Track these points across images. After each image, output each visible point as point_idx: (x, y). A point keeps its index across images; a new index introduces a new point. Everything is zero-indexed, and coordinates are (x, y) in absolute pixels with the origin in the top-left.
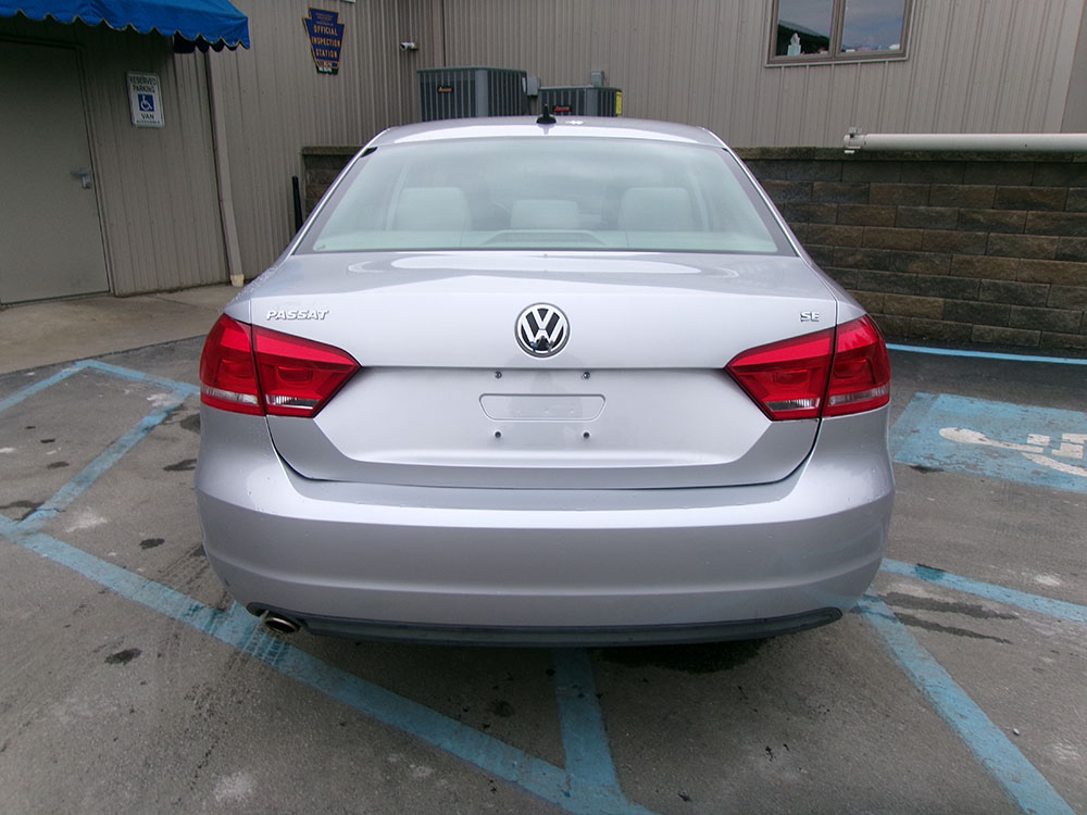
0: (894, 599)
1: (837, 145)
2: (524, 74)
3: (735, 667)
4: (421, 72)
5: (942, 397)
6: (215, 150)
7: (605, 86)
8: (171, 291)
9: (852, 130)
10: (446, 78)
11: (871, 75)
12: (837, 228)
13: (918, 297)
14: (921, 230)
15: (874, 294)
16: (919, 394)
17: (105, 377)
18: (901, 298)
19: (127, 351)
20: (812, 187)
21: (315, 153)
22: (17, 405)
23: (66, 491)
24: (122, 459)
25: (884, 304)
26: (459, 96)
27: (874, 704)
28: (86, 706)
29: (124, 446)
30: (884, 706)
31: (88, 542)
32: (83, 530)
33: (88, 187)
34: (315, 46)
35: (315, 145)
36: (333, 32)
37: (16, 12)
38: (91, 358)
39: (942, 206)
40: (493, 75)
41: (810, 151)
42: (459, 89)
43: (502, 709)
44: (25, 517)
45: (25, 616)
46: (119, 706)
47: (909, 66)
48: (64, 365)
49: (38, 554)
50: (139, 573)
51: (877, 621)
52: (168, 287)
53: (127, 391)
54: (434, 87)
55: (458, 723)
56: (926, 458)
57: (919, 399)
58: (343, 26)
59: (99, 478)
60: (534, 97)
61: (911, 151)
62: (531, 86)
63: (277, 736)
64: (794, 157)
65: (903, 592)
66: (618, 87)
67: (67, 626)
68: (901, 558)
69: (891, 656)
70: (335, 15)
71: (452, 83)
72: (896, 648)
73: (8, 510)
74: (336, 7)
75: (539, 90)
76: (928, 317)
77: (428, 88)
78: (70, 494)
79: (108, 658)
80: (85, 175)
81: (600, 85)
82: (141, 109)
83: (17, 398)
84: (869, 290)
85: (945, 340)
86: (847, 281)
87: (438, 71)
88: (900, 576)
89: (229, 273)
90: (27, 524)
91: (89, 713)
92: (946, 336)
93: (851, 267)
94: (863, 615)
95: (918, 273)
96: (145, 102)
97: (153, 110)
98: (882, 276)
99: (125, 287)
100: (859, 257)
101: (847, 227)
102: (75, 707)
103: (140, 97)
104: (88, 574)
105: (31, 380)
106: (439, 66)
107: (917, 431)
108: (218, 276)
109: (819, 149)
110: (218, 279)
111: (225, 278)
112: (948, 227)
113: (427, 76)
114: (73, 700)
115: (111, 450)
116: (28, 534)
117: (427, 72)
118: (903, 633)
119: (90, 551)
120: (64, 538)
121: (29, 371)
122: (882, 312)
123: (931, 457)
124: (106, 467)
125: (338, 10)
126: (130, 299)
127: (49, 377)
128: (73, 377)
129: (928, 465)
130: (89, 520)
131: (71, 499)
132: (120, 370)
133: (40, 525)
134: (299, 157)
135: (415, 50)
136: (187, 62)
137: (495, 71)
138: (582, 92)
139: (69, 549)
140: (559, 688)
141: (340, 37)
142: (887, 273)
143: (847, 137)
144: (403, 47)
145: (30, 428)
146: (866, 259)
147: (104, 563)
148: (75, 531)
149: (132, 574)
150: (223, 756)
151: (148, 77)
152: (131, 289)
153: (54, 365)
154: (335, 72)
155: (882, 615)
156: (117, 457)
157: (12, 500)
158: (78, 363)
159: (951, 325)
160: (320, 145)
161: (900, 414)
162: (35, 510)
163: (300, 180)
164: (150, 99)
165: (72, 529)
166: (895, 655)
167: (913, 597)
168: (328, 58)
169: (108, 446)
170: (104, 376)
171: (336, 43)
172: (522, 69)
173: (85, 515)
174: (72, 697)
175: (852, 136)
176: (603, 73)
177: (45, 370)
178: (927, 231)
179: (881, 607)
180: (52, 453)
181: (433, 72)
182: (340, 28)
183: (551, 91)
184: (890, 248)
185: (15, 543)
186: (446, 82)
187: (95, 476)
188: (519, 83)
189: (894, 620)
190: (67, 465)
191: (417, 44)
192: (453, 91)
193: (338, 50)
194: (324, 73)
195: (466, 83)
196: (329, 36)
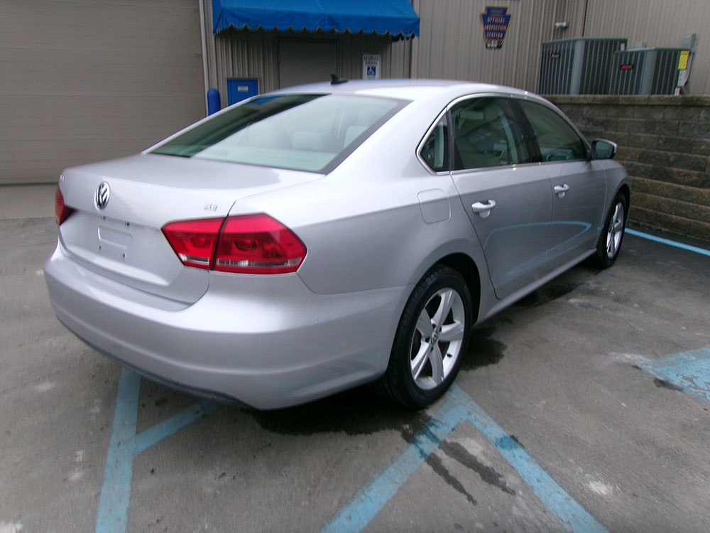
0: (450, 446)
2: (626, 41)
4: (543, 45)
10: (557, 48)
26: (563, 60)
34: (486, 32)
36: (502, 21)
37: (288, 28)
42: (564, 55)
54: (549, 55)
58: (510, 16)
65: (465, 445)
69: (378, 471)
70: (505, 10)
71: (560, 51)
72: (390, 470)
74: (507, 4)
77: (546, 57)
82: (368, 76)
87: (553, 43)
88: (483, 436)
94: (409, 445)
96: (371, 71)
97: (376, 76)
103: (368, 69)
113: (546, 47)
117: (547, 44)
118: (414, 465)
125: (508, 5)
135: (566, 28)
136: (399, 47)
137: (593, 41)
138: (643, 53)
141: (506, 23)
144: (556, 26)
151: (374, 56)
154: (499, 47)
155: (422, 451)
164: (374, 69)
168: (495, 38)
171: (503, 28)
172: (625, 38)
179: (431, 447)
181: (550, 44)
182: (508, 19)
186: (556, 51)
189: (424, 456)
191: (568, 23)
192: (560, 56)
193: (504, 33)
194: (491, 48)
195: (568, 50)
196: (498, 24)
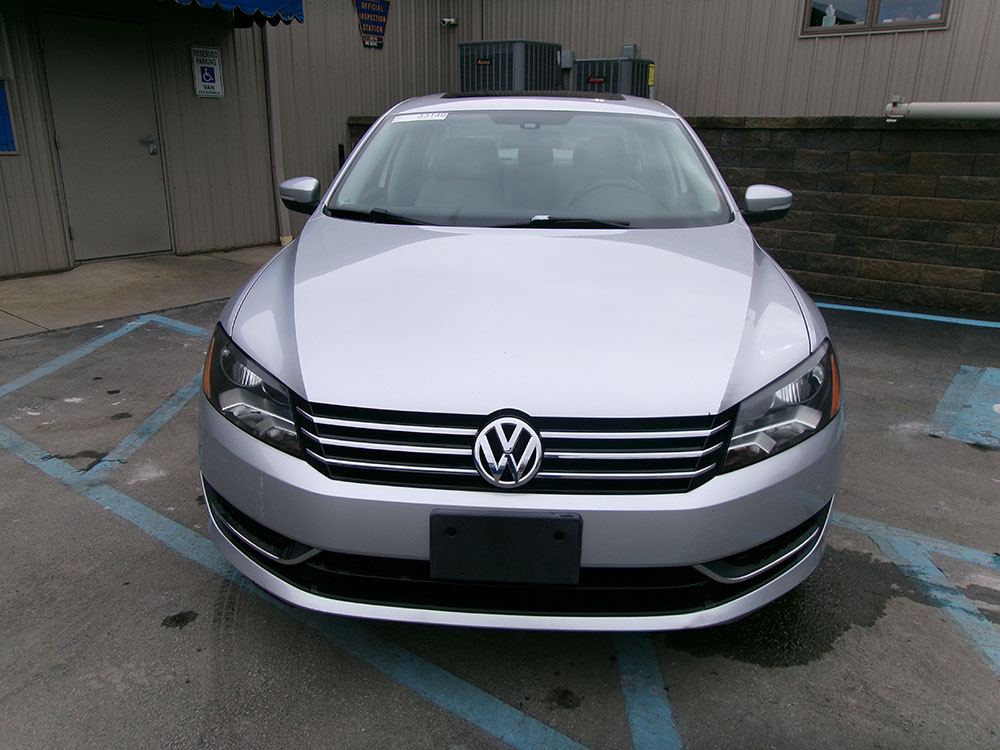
0: (975, 592)
1: (878, 114)
2: (559, 48)
3: (810, 663)
4: (461, 46)
5: (990, 371)
6: (269, 119)
7: (637, 58)
8: (226, 251)
9: (896, 98)
10: (485, 52)
11: (908, 45)
12: (873, 197)
13: (956, 268)
14: (964, 200)
15: (908, 264)
16: (963, 367)
17: (166, 331)
18: (938, 269)
19: (186, 307)
20: (849, 156)
21: (360, 122)
22: (87, 356)
23: (129, 442)
24: (180, 412)
25: (920, 275)
26: (497, 68)
27: (973, 717)
28: (142, 673)
29: (182, 399)
30: (986, 720)
31: (146, 495)
32: (143, 482)
33: (154, 153)
34: (362, 22)
35: (360, 115)
36: (379, 9)
38: (154, 312)
39: (988, 176)
40: (529, 47)
41: (847, 120)
42: (497, 62)
43: (565, 699)
44: (90, 467)
45: (86, 571)
46: (174, 673)
47: (949, 35)
48: (130, 318)
49: (102, 507)
50: (195, 530)
51: (960, 617)
52: (223, 247)
53: (186, 345)
54: (473, 60)
55: (521, 713)
56: (982, 435)
57: (965, 372)
58: (389, 3)
59: (159, 430)
60: (567, 70)
61: (956, 120)
62: (565, 59)
63: (333, 717)
64: (831, 126)
65: (985, 585)
66: (650, 59)
67: (127, 584)
68: (976, 546)
69: (984, 660)
71: (491, 56)
72: (988, 651)
73: (74, 461)
75: (575, 62)
76: (966, 288)
77: (467, 62)
78: (132, 446)
79: (165, 621)
80: (152, 142)
81: (632, 57)
82: (204, 81)
83: (87, 349)
84: (904, 260)
85: (984, 312)
86: (881, 250)
87: (478, 45)
88: (978, 567)
89: (279, 234)
90: (90, 475)
91: (146, 681)
92: (985, 308)
93: (886, 237)
94: (944, 608)
95: (957, 243)
96: (206, 74)
97: (214, 82)
98: (920, 246)
99: (185, 246)
100: (895, 227)
101: (883, 196)
102: (132, 673)
103: (203, 69)
104: (147, 528)
105: (100, 333)
106: (477, 39)
107: (969, 406)
108: (269, 237)
109: (858, 118)
110: (269, 240)
111: (275, 239)
112: (993, 197)
113: (467, 49)
114: (131, 666)
115: (170, 402)
116: (92, 485)
117: (467, 45)
118: (993, 633)
119: (149, 504)
120: (125, 490)
121: (98, 323)
122: (917, 283)
123: (988, 435)
124: (166, 419)
126: (190, 258)
127: (116, 330)
128: (137, 330)
129: (987, 443)
130: (149, 473)
131: (133, 451)
132: (181, 325)
133: (104, 476)
134: (345, 126)
135: (454, 26)
136: (245, 36)
137: (532, 44)
138: (616, 64)
139: (130, 502)
140: (624, 677)
141: (385, 14)
142: (926, 243)
143: (890, 106)
144: (444, 22)
145: (97, 378)
146: (902, 229)
147: (162, 517)
148: (136, 483)
149: (189, 530)
150: (279, 737)
151: (209, 50)
152: (190, 249)
153: (120, 319)
154: (380, 46)
155: (965, 611)
156: (177, 409)
157: (79, 450)
158: (143, 317)
159: (992, 297)
160: (365, 115)
161: (947, 387)
162: (100, 461)
163: (345, 148)
164: (211, 71)
165: (133, 481)
166: (988, 658)
167: (996, 591)
168: (374, 33)
169: (168, 399)
170: (165, 329)
171: (382, 19)
172: (556, 42)
173: (146, 467)
174: (129, 662)
175: (895, 104)
176: (635, 46)
177: (113, 323)
178: (970, 201)
179: (961, 601)
180: (117, 404)
181: (473, 45)
182: (386, 5)
183: (586, 63)
184: (928, 218)
185: (80, 493)
186: (484, 56)
187: (155, 429)
188: (553, 57)
189: (979, 616)
190: (130, 416)
191: (457, 20)
192: (491, 63)
193: (384, 25)
194: (370, 47)
195: (504, 55)
196: (375, 13)
